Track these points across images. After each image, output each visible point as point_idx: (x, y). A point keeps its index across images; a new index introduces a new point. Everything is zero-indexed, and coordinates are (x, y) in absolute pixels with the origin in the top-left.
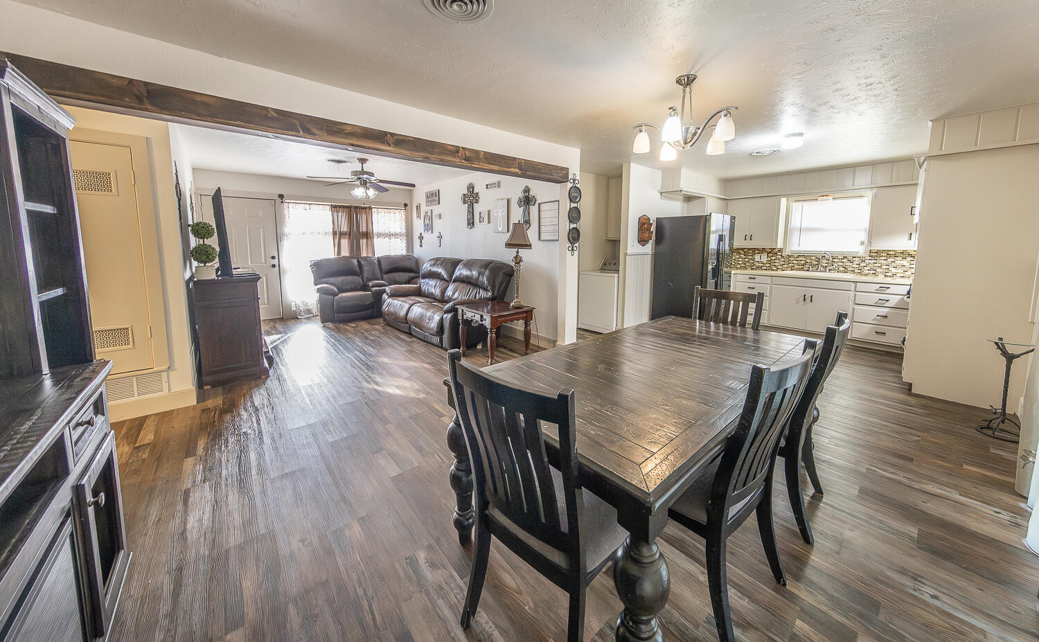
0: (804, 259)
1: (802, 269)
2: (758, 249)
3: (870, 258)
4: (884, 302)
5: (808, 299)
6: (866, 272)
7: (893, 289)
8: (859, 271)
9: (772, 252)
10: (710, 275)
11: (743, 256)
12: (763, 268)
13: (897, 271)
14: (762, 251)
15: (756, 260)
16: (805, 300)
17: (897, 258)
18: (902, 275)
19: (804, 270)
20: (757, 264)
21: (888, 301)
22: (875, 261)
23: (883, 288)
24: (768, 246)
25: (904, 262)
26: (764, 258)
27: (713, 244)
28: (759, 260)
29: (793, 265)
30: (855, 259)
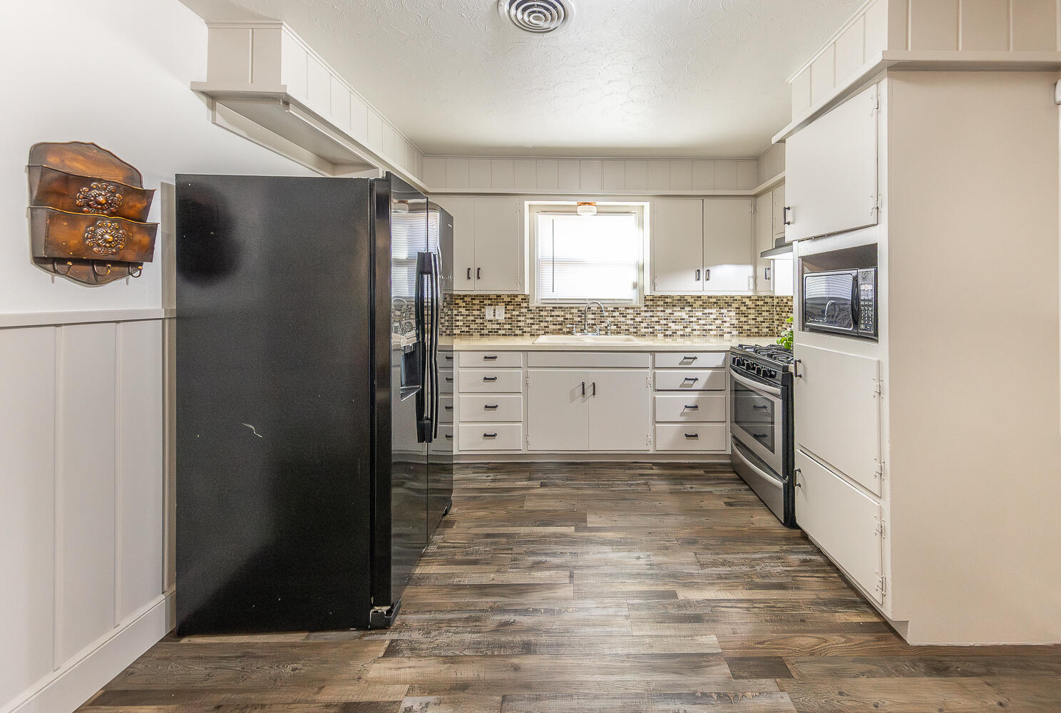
0: (562, 313)
1: (559, 332)
2: (488, 297)
3: (646, 309)
4: (691, 382)
5: (589, 391)
6: (643, 330)
7: (702, 360)
8: (635, 330)
9: (514, 302)
10: (398, 373)
11: (463, 311)
12: (500, 332)
13: (677, 327)
14: (496, 300)
15: (488, 317)
16: (584, 393)
17: (675, 309)
18: (682, 333)
19: (564, 333)
20: (489, 326)
21: (696, 379)
22: (651, 314)
23: (689, 358)
24: (504, 289)
25: (684, 315)
26: (500, 314)
27: (402, 284)
28: (491, 317)
29: (546, 324)
30: (628, 311)
